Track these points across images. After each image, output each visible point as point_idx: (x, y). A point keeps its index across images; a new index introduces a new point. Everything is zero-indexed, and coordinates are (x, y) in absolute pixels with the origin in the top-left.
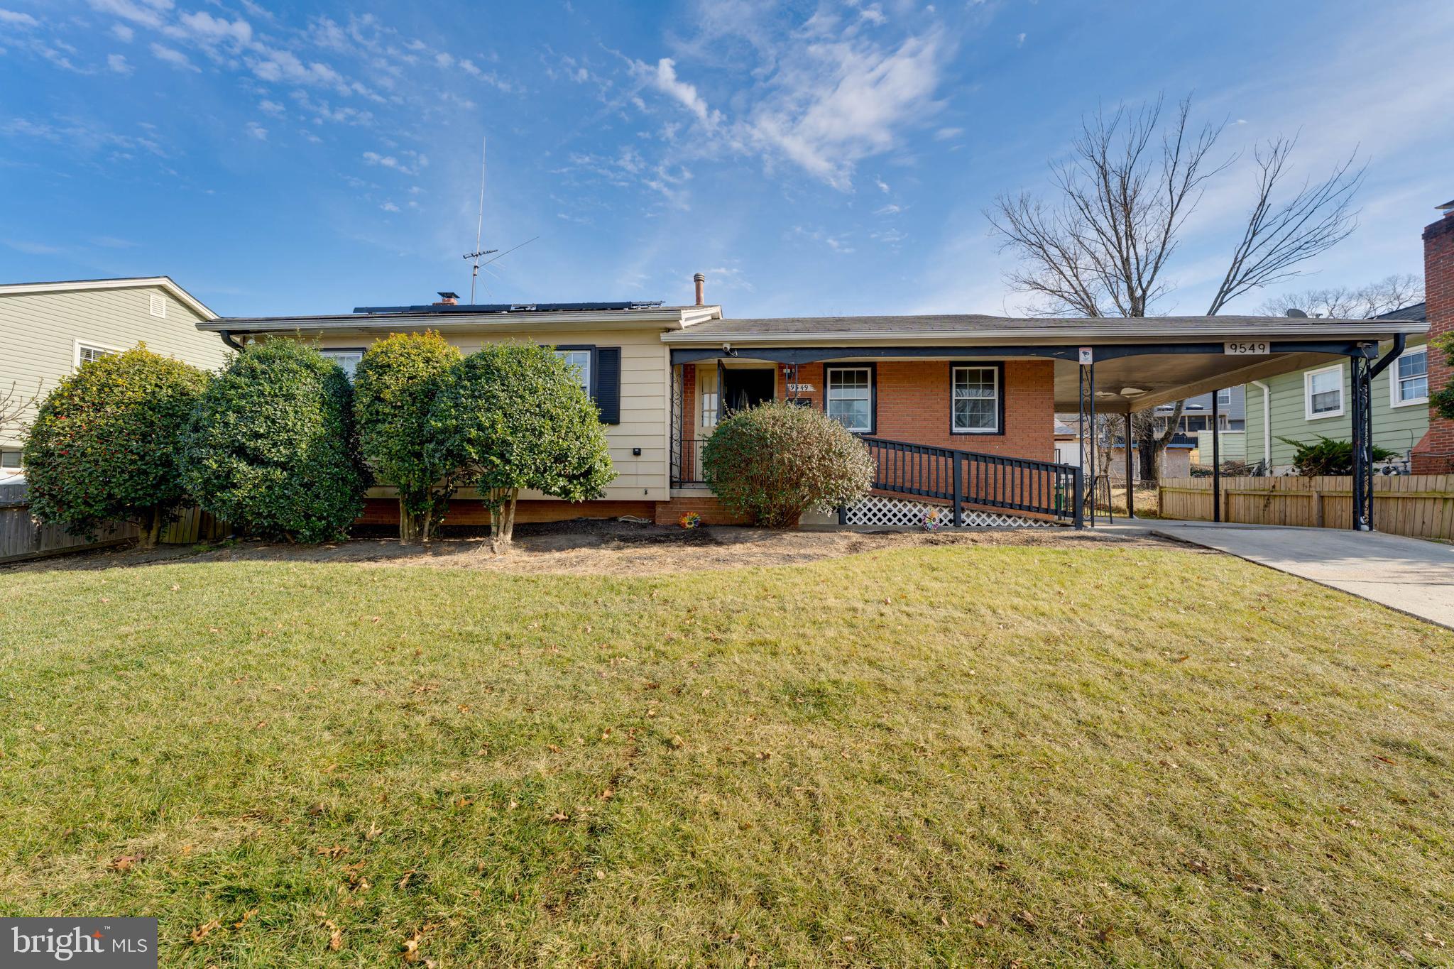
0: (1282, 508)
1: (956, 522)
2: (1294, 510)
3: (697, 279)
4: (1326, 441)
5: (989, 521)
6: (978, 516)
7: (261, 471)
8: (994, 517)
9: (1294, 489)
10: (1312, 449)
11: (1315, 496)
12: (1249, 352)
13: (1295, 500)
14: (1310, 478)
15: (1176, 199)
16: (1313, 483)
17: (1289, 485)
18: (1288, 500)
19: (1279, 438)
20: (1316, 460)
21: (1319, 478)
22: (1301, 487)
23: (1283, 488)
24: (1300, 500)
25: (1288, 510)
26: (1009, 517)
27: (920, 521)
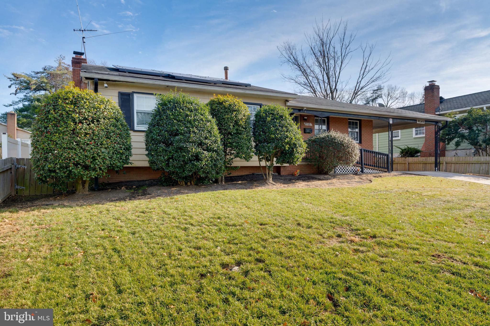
0: (397, 167)
1: (362, 171)
2: (400, 167)
3: (226, 69)
4: (408, 147)
5: (369, 171)
6: (367, 169)
7: (210, 153)
8: (370, 170)
9: (400, 161)
10: (405, 149)
11: (407, 163)
12: (421, 123)
13: (400, 164)
14: (405, 158)
15: (343, 57)
16: (406, 160)
17: (399, 160)
18: (398, 165)
19: (395, 146)
20: (407, 153)
21: (408, 158)
22: (402, 161)
23: (397, 161)
24: (402, 164)
25: (398, 167)
26: (374, 169)
27: (356, 171)
